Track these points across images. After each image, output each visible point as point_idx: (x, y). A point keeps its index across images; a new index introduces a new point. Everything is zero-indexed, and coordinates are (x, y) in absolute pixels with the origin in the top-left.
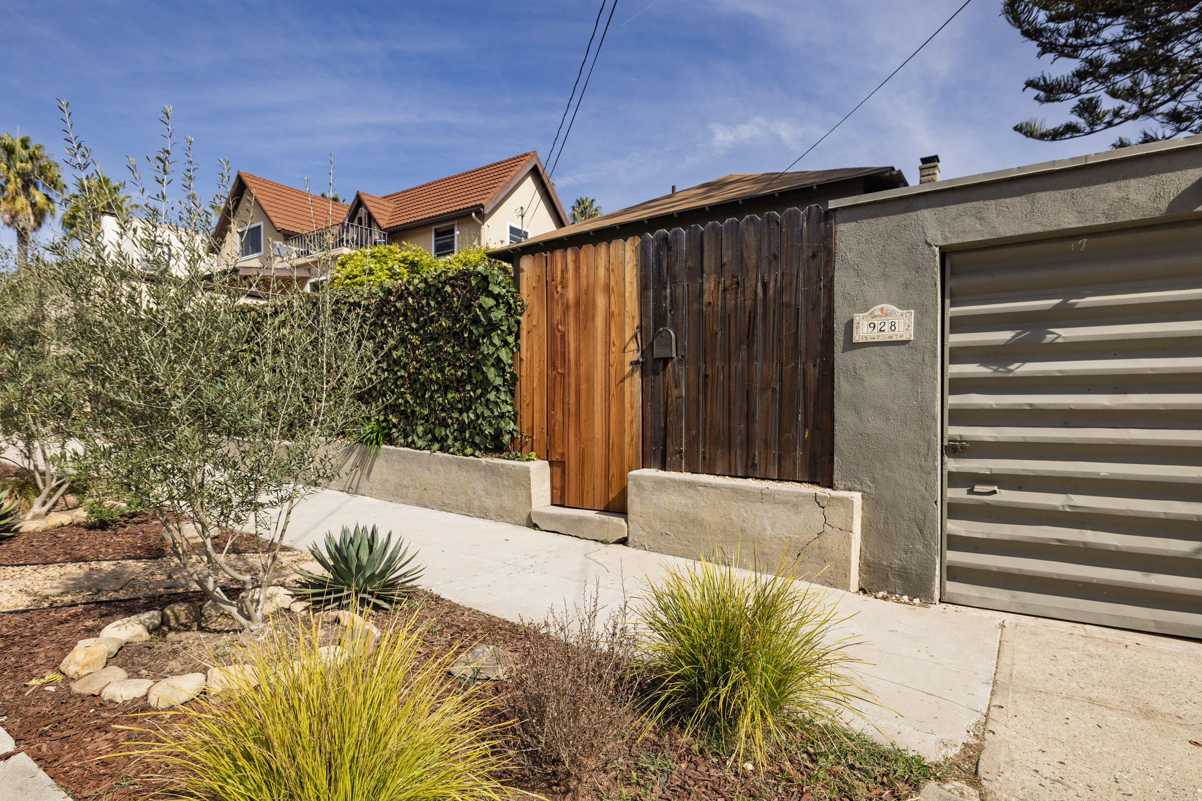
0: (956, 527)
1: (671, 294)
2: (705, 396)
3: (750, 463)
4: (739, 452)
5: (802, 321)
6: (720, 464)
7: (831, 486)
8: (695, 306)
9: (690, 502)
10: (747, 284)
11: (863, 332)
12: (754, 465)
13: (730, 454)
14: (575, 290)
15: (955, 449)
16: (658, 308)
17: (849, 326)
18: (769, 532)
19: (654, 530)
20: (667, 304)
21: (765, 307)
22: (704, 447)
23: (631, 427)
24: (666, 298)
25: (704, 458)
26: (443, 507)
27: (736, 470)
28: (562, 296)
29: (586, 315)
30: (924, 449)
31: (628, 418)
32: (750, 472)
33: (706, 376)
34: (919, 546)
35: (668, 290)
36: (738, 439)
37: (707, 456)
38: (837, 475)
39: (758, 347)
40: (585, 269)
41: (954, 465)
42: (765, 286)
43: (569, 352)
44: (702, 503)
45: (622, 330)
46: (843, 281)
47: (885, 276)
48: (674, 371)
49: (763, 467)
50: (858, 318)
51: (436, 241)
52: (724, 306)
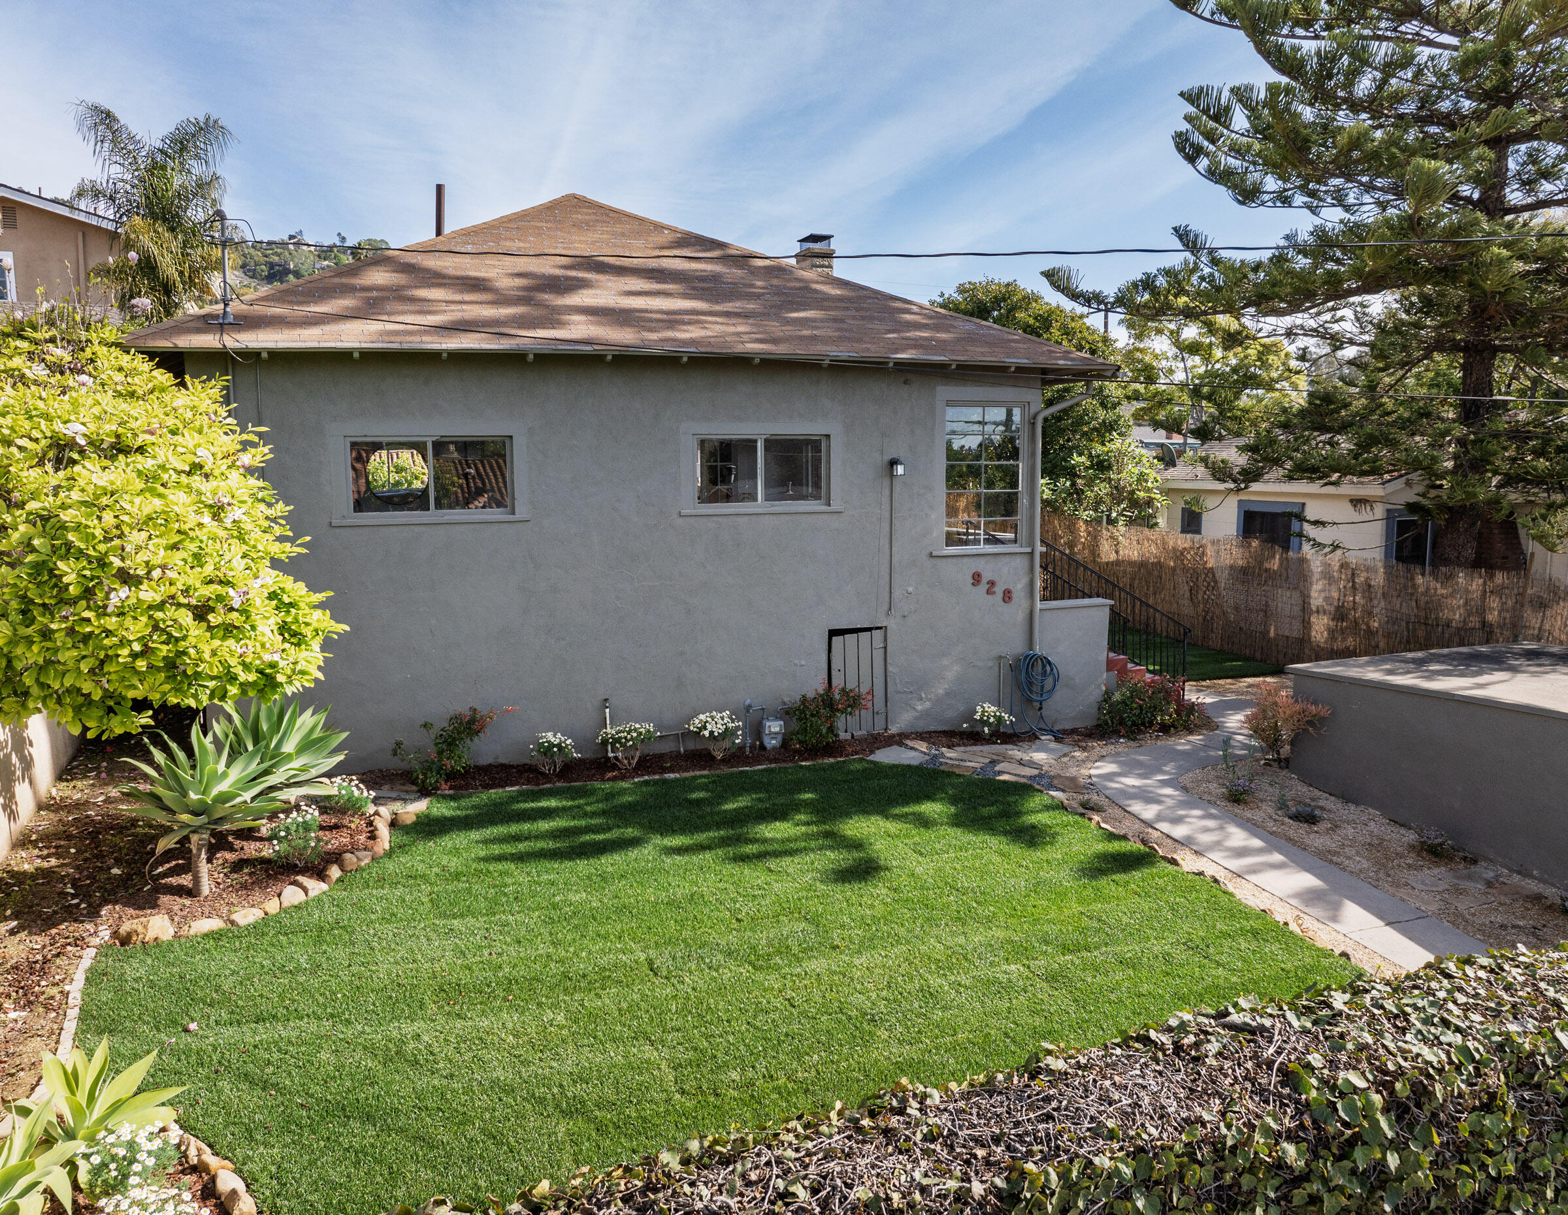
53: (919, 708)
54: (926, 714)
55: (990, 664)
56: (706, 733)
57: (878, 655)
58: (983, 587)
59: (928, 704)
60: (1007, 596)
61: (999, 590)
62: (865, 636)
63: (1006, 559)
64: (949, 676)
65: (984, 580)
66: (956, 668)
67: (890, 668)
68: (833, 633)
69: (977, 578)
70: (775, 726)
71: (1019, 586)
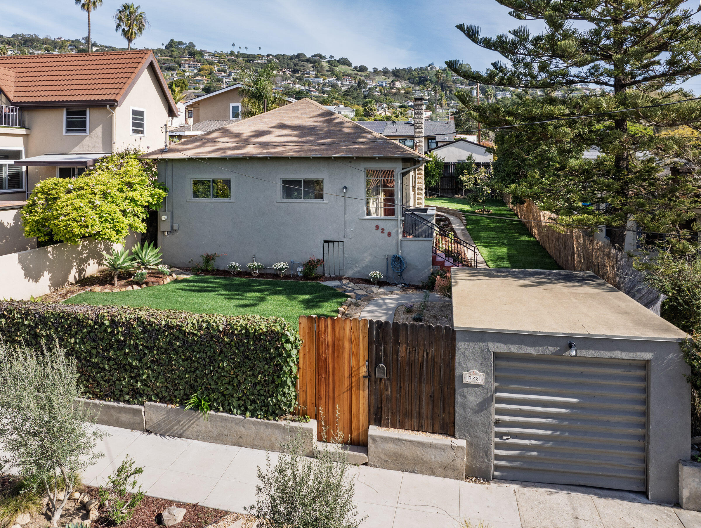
0: (498, 452)
1: (384, 349)
2: (400, 395)
3: (420, 425)
4: (415, 420)
5: (442, 371)
6: (407, 425)
7: (453, 436)
8: (396, 356)
9: (399, 447)
10: (420, 351)
11: (467, 380)
12: (422, 426)
13: (411, 421)
14: (332, 338)
15: (497, 423)
16: (377, 353)
17: (462, 376)
18: (433, 459)
19: (381, 459)
20: (382, 353)
21: (427, 362)
22: (400, 417)
23: (363, 407)
24: (381, 350)
25: (399, 422)
26: (254, 446)
27: (414, 428)
28: (325, 339)
29: (338, 351)
30: (487, 426)
31: (361, 402)
32: (420, 429)
33: (400, 387)
34: (486, 460)
35: (383, 347)
36: (415, 414)
37: (401, 421)
38: (456, 433)
39: (424, 377)
40: (338, 329)
41: (496, 429)
42: (427, 354)
43: (329, 368)
44: (404, 448)
45: (358, 361)
46: (458, 358)
47: (475, 359)
48: (385, 383)
49: (426, 427)
50: (465, 373)
51: (67, 118)
52: (409, 359)
53: (356, 270)
54: (358, 272)
55: (383, 257)
56: (275, 268)
57: (341, 251)
58: (380, 231)
59: (359, 269)
60: (389, 234)
61: (386, 232)
62: (336, 244)
63: (389, 221)
64: (367, 260)
65: (380, 228)
66: (369, 257)
67: (345, 255)
68: (325, 242)
69: (377, 227)
70: (300, 269)
71: (394, 231)
